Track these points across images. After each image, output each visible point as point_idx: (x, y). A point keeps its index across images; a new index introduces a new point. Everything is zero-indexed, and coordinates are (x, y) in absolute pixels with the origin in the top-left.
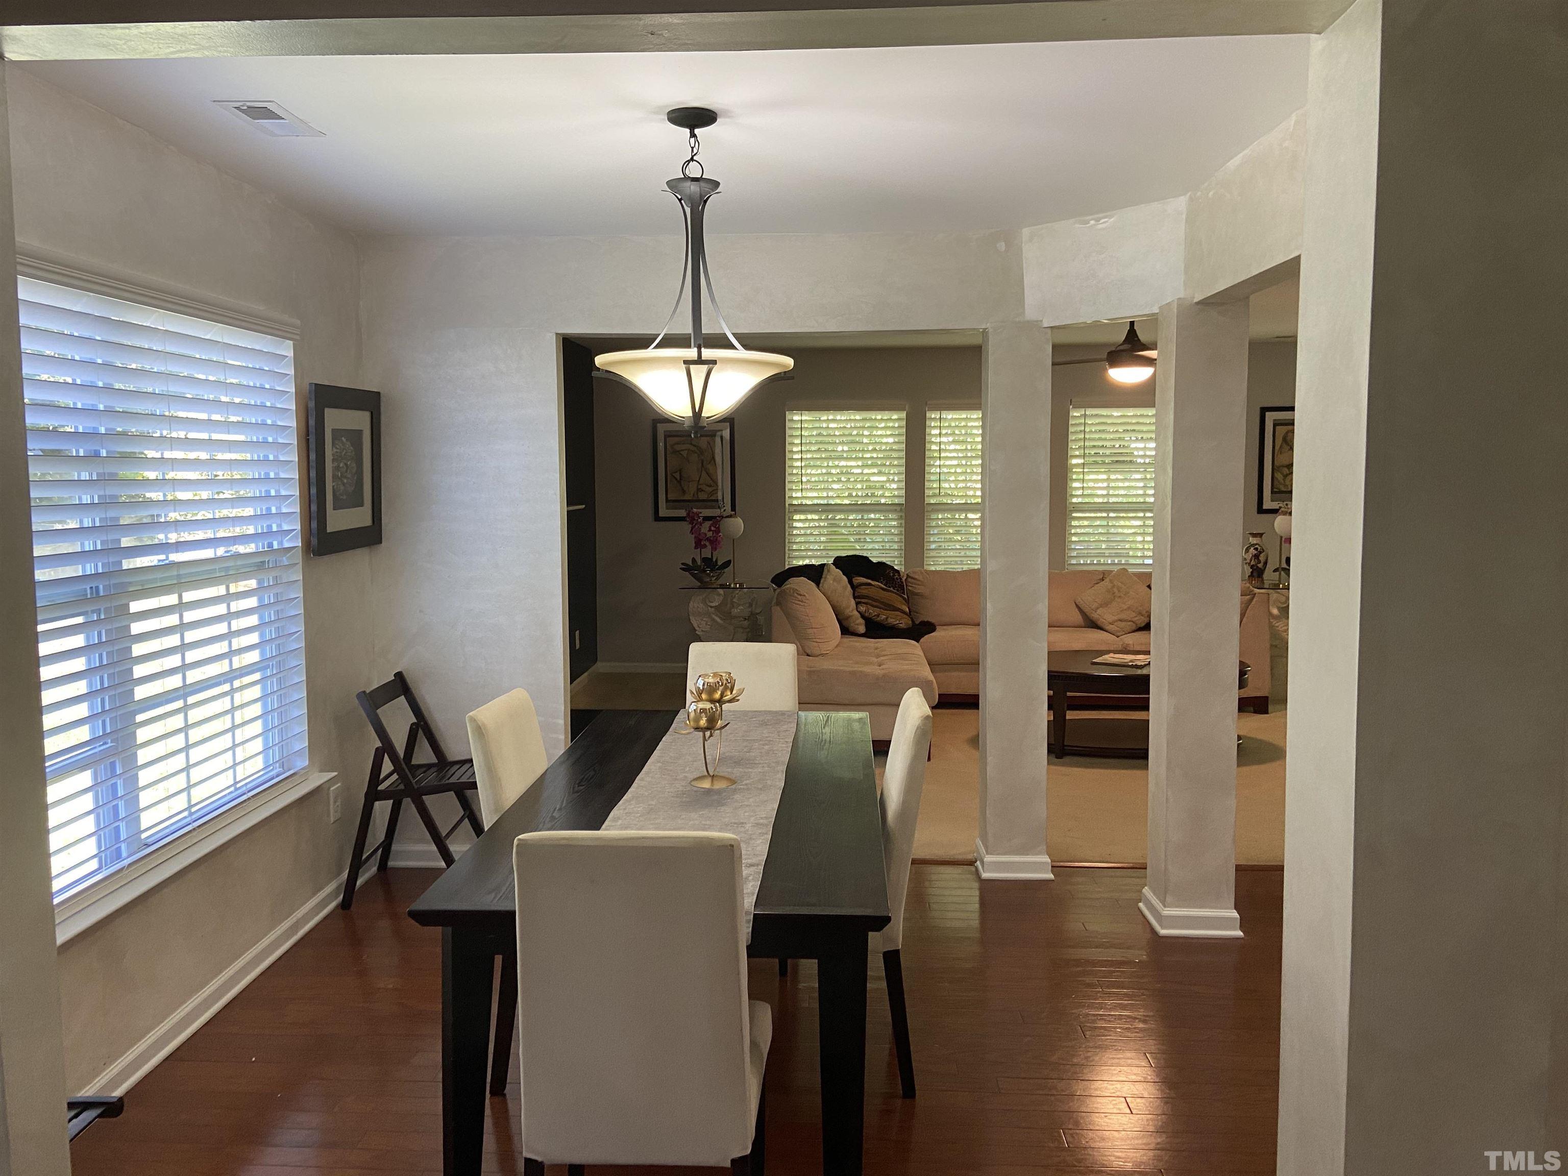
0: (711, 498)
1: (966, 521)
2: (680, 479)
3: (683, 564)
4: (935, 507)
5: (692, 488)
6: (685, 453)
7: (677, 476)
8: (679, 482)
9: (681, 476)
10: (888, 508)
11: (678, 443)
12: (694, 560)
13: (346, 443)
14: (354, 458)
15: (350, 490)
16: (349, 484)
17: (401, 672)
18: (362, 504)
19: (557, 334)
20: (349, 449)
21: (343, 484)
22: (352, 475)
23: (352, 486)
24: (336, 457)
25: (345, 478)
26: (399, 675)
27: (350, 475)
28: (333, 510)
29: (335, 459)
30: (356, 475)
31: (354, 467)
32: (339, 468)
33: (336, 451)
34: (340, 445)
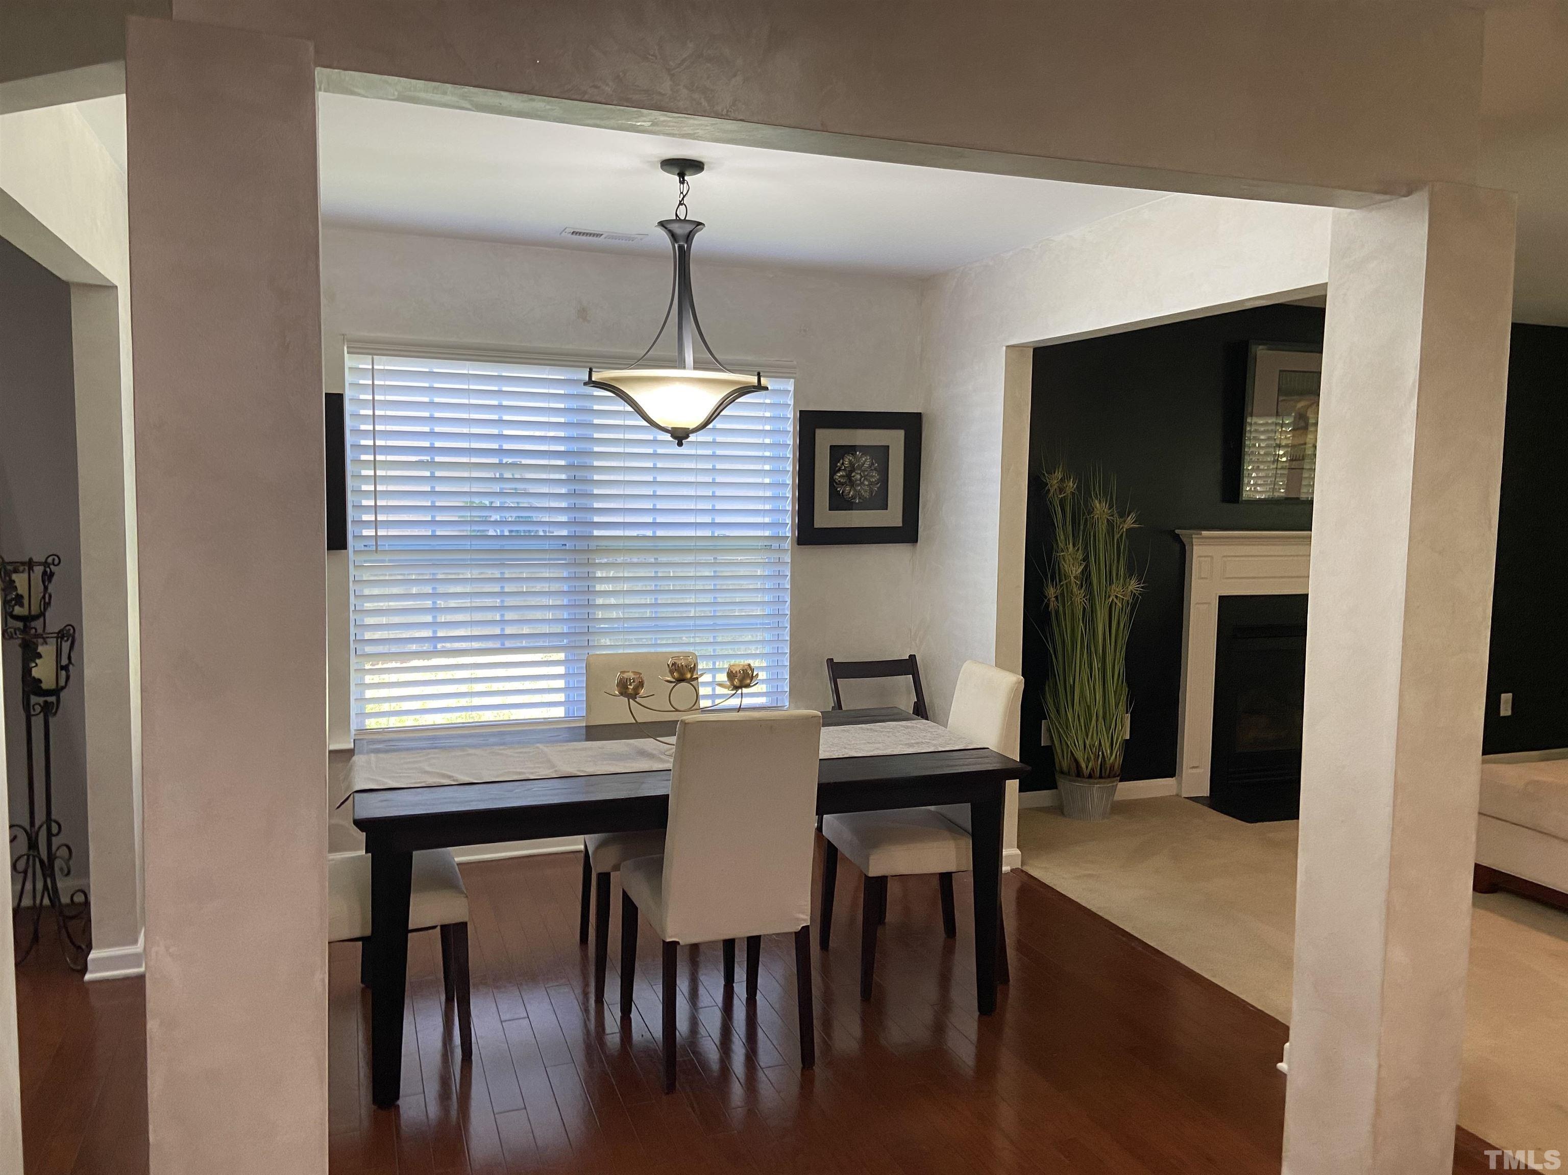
13: (861, 457)
14: (875, 469)
15: (867, 495)
16: (864, 490)
17: (915, 655)
18: (885, 507)
19: (1007, 347)
20: (866, 461)
21: (855, 490)
22: (871, 483)
23: (871, 492)
24: (843, 468)
25: (859, 485)
26: (912, 657)
27: (866, 483)
28: (830, 510)
29: (840, 470)
30: (878, 483)
31: (875, 476)
32: (849, 476)
33: (843, 464)
34: (851, 458)
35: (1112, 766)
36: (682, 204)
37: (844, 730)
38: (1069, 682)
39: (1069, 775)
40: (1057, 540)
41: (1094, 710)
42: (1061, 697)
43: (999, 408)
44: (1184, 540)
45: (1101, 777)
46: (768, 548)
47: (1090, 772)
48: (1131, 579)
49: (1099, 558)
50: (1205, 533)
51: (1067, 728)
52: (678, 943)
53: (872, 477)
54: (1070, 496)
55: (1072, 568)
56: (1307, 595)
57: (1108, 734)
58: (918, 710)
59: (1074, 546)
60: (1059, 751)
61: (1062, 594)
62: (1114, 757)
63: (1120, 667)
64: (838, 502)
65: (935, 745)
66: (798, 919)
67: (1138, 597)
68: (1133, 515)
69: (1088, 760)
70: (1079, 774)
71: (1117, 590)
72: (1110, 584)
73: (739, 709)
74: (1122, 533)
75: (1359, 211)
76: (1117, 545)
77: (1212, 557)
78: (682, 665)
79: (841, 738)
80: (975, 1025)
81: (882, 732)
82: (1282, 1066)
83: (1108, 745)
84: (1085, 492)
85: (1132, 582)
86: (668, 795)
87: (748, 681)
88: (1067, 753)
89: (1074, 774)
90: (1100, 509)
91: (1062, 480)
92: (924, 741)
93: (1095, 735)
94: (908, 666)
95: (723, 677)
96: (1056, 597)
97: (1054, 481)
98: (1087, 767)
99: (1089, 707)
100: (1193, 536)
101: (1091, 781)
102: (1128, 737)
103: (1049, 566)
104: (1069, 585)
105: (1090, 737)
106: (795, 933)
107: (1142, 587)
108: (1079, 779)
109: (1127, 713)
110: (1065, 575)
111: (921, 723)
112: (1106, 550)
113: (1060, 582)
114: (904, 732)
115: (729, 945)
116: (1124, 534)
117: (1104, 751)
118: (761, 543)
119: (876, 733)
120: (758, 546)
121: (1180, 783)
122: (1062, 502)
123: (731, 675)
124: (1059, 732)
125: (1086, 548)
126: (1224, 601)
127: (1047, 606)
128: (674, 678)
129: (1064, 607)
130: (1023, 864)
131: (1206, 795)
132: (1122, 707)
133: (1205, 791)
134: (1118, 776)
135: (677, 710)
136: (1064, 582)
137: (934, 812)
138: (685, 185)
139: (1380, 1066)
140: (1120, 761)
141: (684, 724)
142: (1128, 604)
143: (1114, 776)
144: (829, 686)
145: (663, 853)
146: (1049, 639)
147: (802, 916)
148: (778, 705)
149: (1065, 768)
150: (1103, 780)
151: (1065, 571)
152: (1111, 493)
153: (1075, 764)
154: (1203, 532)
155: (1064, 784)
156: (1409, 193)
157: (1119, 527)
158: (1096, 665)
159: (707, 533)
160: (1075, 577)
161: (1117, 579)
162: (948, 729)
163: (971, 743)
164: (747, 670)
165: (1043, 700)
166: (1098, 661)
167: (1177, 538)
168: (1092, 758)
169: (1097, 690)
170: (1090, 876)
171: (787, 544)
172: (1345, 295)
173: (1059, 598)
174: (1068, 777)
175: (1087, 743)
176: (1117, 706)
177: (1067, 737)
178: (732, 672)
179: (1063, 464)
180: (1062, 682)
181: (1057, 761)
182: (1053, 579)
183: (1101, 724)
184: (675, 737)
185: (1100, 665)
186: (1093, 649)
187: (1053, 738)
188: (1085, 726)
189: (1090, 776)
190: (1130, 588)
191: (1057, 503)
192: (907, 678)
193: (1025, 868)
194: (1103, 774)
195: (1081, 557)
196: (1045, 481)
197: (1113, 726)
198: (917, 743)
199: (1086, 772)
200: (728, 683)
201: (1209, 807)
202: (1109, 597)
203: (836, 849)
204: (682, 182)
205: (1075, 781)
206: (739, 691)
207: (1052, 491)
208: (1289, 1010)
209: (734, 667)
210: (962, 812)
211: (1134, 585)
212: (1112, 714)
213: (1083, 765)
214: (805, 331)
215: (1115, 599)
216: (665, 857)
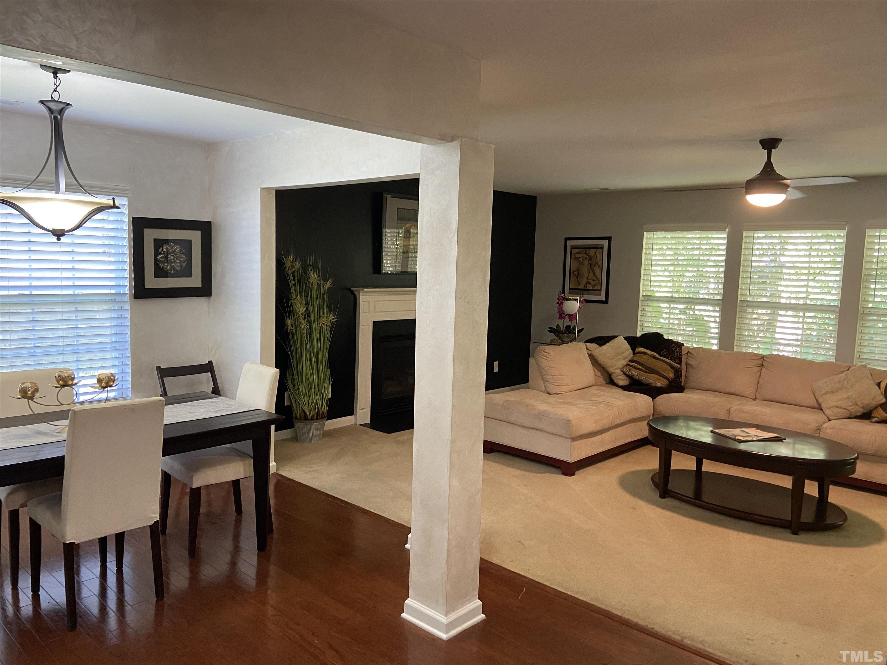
0: (594, 289)
1: (773, 316)
2: (578, 275)
3: (549, 328)
4: (751, 304)
5: (584, 281)
6: (581, 259)
7: (576, 273)
8: (577, 277)
9: (578, 273)
10: (715, 302)
11: (578, 253)
12: (558, 326)
13: (174, 246)
14: (183, 253)
15: (178, 269)
16: (177, 266)
17: (212, 361)
18: (191, 276)
19: (261, 188)
20: (177, 248)
21: (171, 266)
22: (181, 261)
23: (181, 267)
24: (163, 252)
25: (173, 263)
26: (210, 362)
27: (178, 261)
28: (155, 277)
29: (160, 254)
30: (185, 262)
31: (184, 258)
32: (166, 257)
33: (162, 250)
34: (167, 247)
35: (323, 413)
36: (56, 91)
37: (174, 407)
38: (300, 370)
39: (300, 419)
40: (291, 294)
41: (313, 384)
42: (295, 378)
43: (258, 221)
44: (356, 293)
45: (317, 419)
46: (114, 301)
47: (311, 417)
48: (330, 314)
49: (314, 304)
50: (366, 290)
51: (299, 395)
52: (74, 543)
53: (182, 258)
54: (297, 270)
55: (300, 309)
56: (415, 319)
57: (320, 395)
58: (214, 391)
59: (300, 297)
60: (295, 407)
61: (295, 323)
62: (324, 408)
63: (326, 360)
64: (160, 273)
65: (230, 410)
66: (152, 518)
67: (334, 324)
68: (330, 280)
69: (311, 410)
70: (306, 418)
71: (323, 320)
72: (320, 317)
73: (106, 400)
74: (325, 290)
75: (432, 146)
76: (323, 297)
77: (369, 301)
78: (66, 377)
79: (173, 412)
80: (256, 557)
81: (197, 406)
82: (408, 546)
83: (320, 401)
84: (305, 268)
85: (331, 315)
86: (64, 456)
87: (112, 383)
88: (299, 408)
89: (303, 419)
90: (314, 277)
91: (293, 262)
92: (223, 408)
93: (314, 396)
94: (209, 367)
95: (94, 381)
96: (292, 325)
97: (289, 261)
98: (310, 415)
99: (310, 383)
100: (360, 291)
101: (312, 421)
102: (330, 397)
103: (287, 309)
104: (298, 318)
105: (311, 398)
106: (150, 526)
107: (336, 318)
108: (306, 421)
109: (330, 384)
110: (296, 313)
111: (218, 400)
112: (317, 299)
113: (293, 317)
114: (211, 405)
115: (103, 541)
116: (326, 291)
117: (318, 405)
118: (108, 298)
119: (194, 407)
120: (106, 299)
121: (356, 419)
122: (293, 273)
123: (100, 381)
124: (295, 398)
125: (307, 297)
126: (376, 324)
127: (287, 329)
128: (60, 385)
129: (296, 330)
130: (277, 470)
131: (368, 422)
132: (327, 381)
133: (368, 421)
134: (326, 418)
135: (62, 405)
136: (296, 317)
137: (229, 447)
138: (58, 79)
139: (449, 533)
140: (327, 409)
141: (75, 412)
142: (329, 327)
143: (324, 418)
144: (158, 382)
145: (62, 491)
146: (288, 348)
147: (154, 515)
148: (124, 396)
149: (298, 416)
150: (318, 421)
151: (296, 310)
152: (319, 267)
153: (303, 414)
154: (365, 289)
155: (298, 425)
156: (452, 141)
157: (324, 286)
158: (314, 360)
159: (70, 292)
160: (301, 314)
161: (323, 314)
162: (236, 401)
163: (251, 408)
164: (110, 377)
165: (286, 381)
166: (315, 357)
167: (352, 292)
168: (313, 409)
169: (314, 373)
170: (314, 471)
171: (127, 299)
172: (427, 184)
173: (294, 325)
174: (300, 421)
175: (310, 401)
176: (325, 381)
177: (299, 399)
178: (100, 378)
179: (293, 252)
180: (296, 371)
181: (293, 412)
182: (289, 316)
183: (317, 390)
184: (68, 420)
185: (315, 360)
186: (312, 352)
187: (291, 399)
188: (308, 393)
189: (312, 419)
190: (330, 319)
191: (290, 274)
192: (207, 374)
193: (278, 472)
194: (318, 417)
195: (304, 303)
196: (283, 261)
197: (323, 392)
198: (220, 410)
199: (309, 417)
200: (98, 385)
201: (371, 428)
202: (319, 324)
203: (170, 476)
204: (56, 77)
205: (303, 423)
206: (106, 389)
207: (288, 267)
208: (410, 520)
209: (101, 376)
210: (247, 446)
211: (332, 317)
212: (322, 385)
213: (308, 414)
214: (134, 168)
215: (322, 325)
216: (63, 494)
